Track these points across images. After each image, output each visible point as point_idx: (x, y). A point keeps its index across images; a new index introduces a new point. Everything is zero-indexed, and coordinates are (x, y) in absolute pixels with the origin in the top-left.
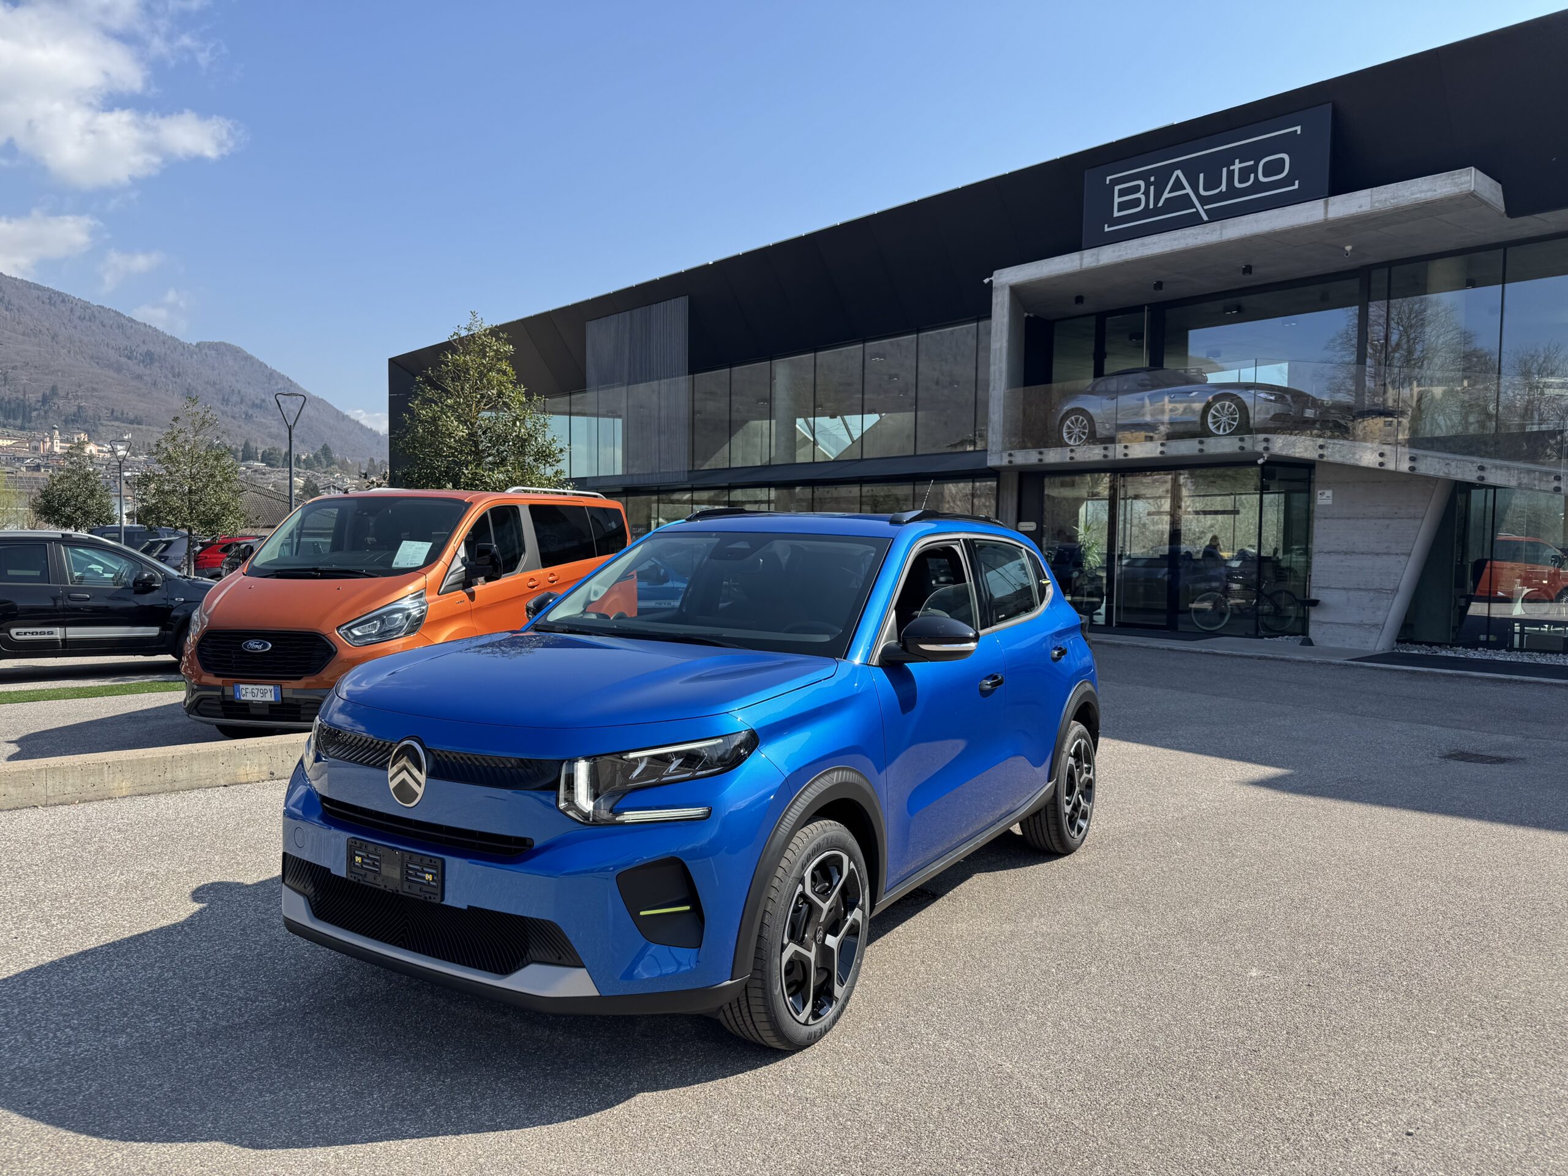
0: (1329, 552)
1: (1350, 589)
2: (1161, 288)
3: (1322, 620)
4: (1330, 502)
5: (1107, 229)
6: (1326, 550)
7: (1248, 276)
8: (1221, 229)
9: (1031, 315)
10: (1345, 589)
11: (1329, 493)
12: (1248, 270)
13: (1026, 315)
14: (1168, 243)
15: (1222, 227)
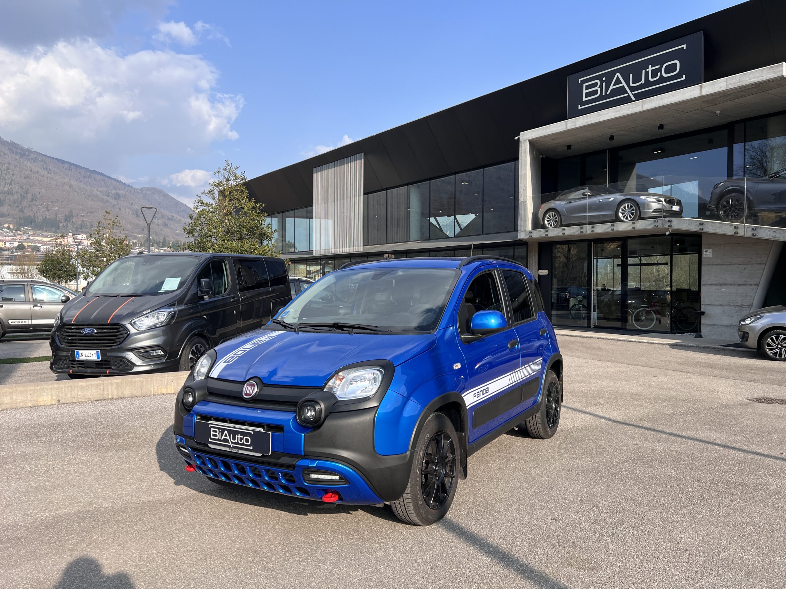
0: (711, 285)
1: (724, 305)
2: (613, 139)
3: (708, 323)
4: (710, 256)
5: (580, 108)
6: (709, 283)
7: (662, 131)
9: (544, 157)
10: (721, 305)
11: (710, 251)
12: (661, 127)
13: (541, 156)
14: (613, 114)
15: (643, 103)
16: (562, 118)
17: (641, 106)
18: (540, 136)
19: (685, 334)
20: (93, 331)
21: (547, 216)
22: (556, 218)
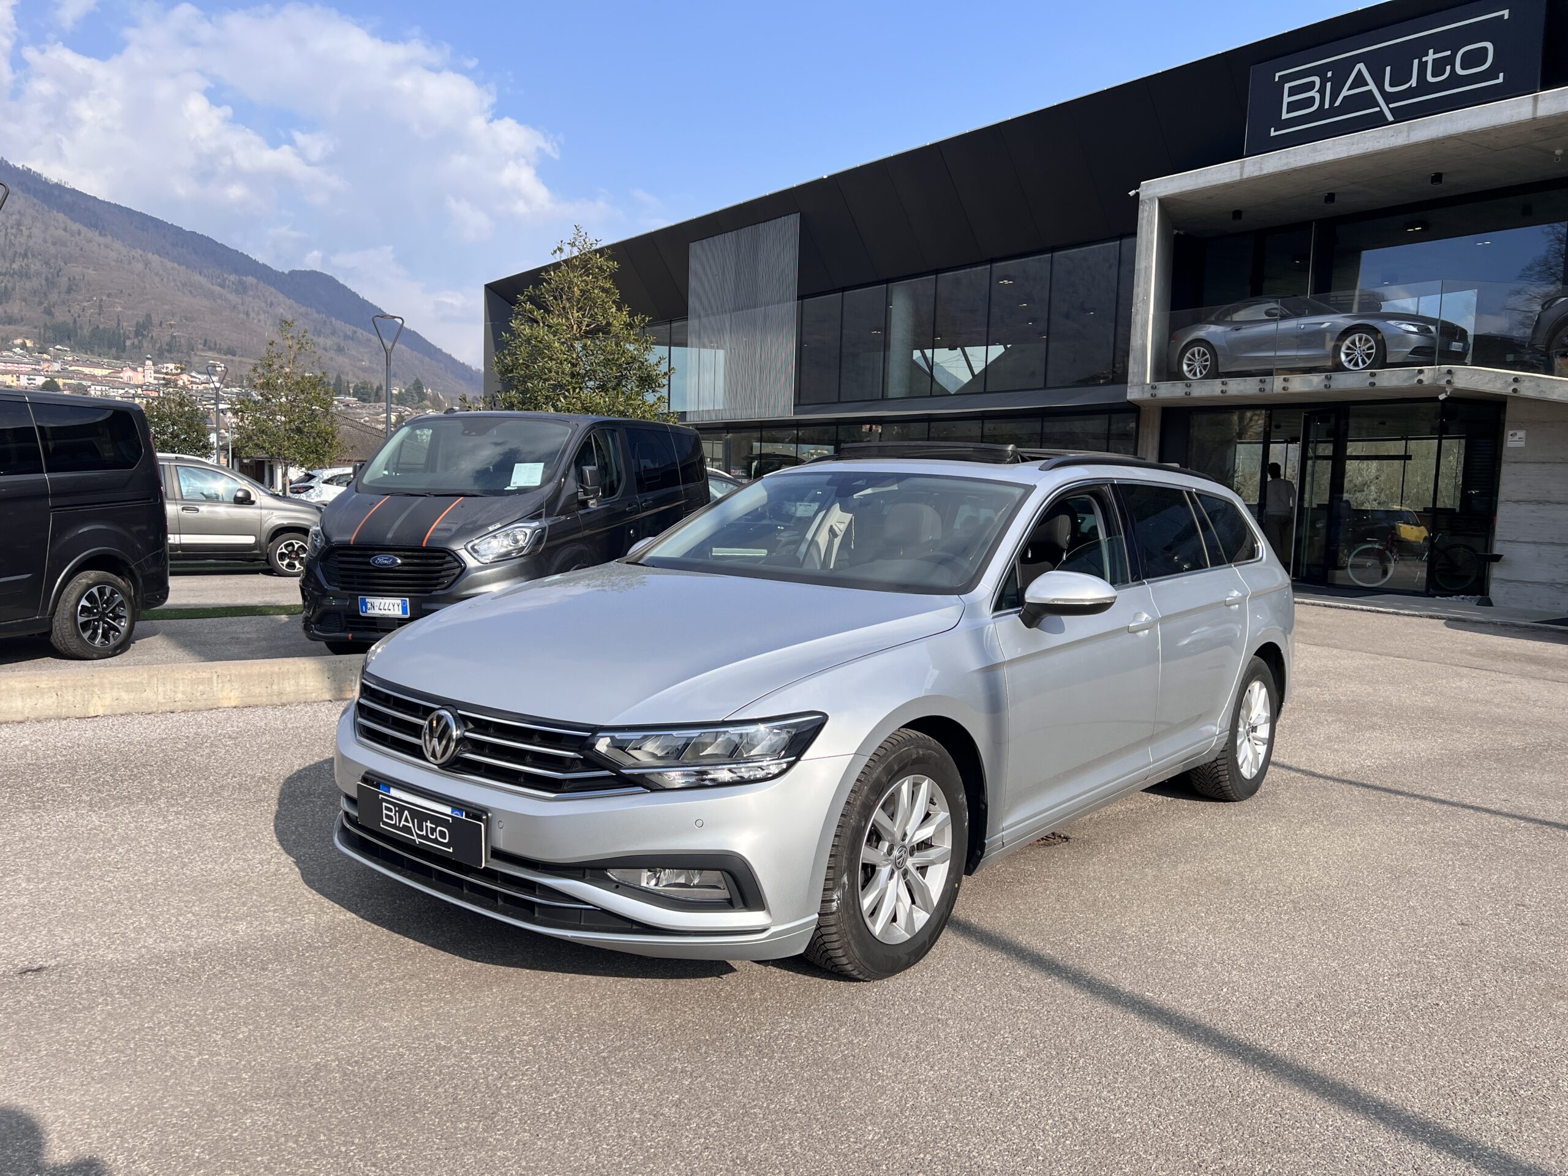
0: (1517, 502)
1: (1541, 543)
2: (1333, 201)
3: (1506, 578)
4: (1522, 444)
5: (1273, 134)
6: (1514, 498)
7: (1438, 186)
8: (1409, 132)
9: (1182, 233)
10: (1535, 543)
11: (1521, 434)
12: (1437, 178)
13: (1175, 232)
14: (1345, 148)
15: (1410, 129)
16: (1233, 152)
17: (1405, 134)
18: (1184, 189)
19: (1454, 598)
20: (394, 562)
21: (1188, 355)
22: (1206, 360)
